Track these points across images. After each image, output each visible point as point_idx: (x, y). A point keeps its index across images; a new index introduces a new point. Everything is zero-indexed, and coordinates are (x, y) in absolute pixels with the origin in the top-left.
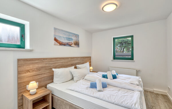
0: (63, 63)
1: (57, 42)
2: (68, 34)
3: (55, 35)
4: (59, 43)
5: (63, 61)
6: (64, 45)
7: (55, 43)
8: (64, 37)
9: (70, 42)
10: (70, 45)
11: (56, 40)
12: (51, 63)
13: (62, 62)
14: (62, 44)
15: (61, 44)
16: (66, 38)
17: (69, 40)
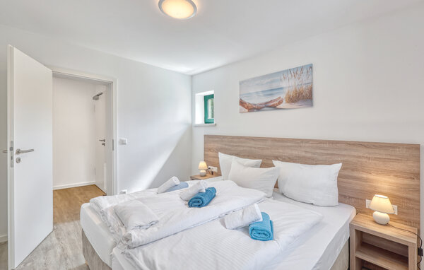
0: (253, 149)
1: (243, 106)
2: (269, 80)
3: (240, 95)
4: (247, 108)
5: (252, 144)
6: (259, 109)
7: (240, 110)
8: (257, 93)
9: (275, 97)
10: (274, 107)
11: (242, 103)
12: (232, 144)
13: (251, 147)
14: (254, 108)
15: (252, 109)
16: (263, 92)
17: (271, 95)
